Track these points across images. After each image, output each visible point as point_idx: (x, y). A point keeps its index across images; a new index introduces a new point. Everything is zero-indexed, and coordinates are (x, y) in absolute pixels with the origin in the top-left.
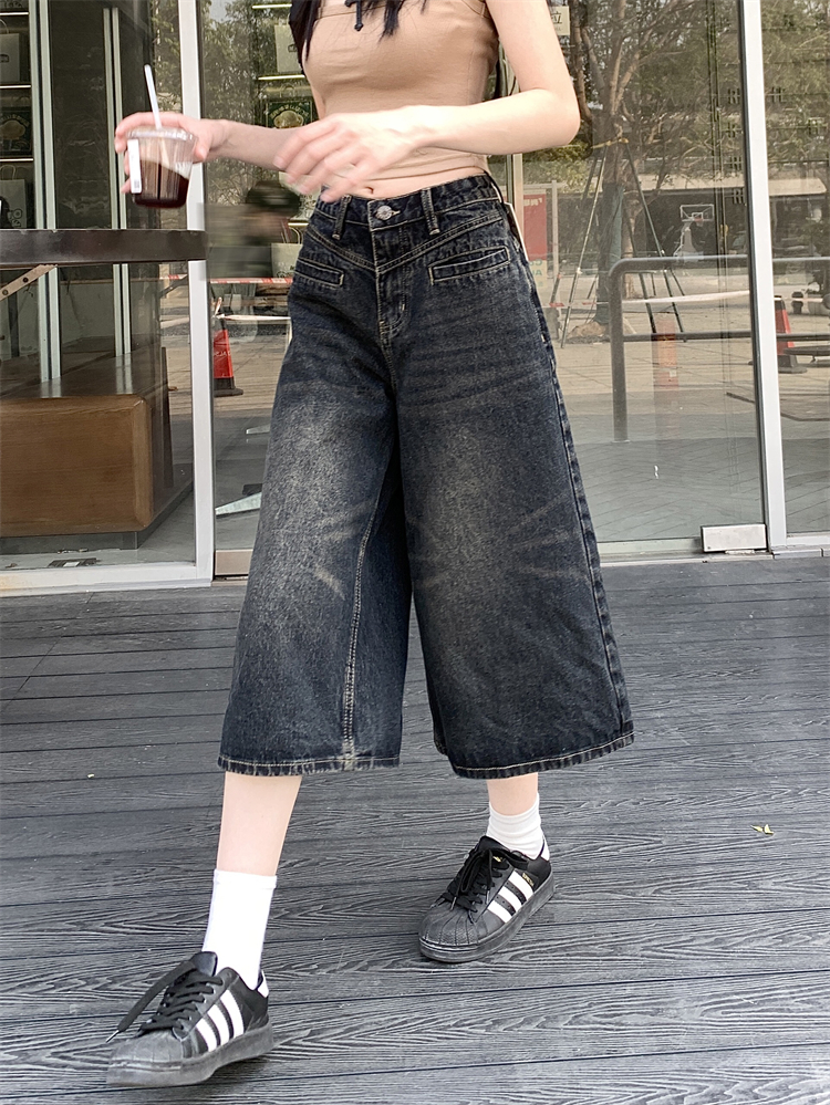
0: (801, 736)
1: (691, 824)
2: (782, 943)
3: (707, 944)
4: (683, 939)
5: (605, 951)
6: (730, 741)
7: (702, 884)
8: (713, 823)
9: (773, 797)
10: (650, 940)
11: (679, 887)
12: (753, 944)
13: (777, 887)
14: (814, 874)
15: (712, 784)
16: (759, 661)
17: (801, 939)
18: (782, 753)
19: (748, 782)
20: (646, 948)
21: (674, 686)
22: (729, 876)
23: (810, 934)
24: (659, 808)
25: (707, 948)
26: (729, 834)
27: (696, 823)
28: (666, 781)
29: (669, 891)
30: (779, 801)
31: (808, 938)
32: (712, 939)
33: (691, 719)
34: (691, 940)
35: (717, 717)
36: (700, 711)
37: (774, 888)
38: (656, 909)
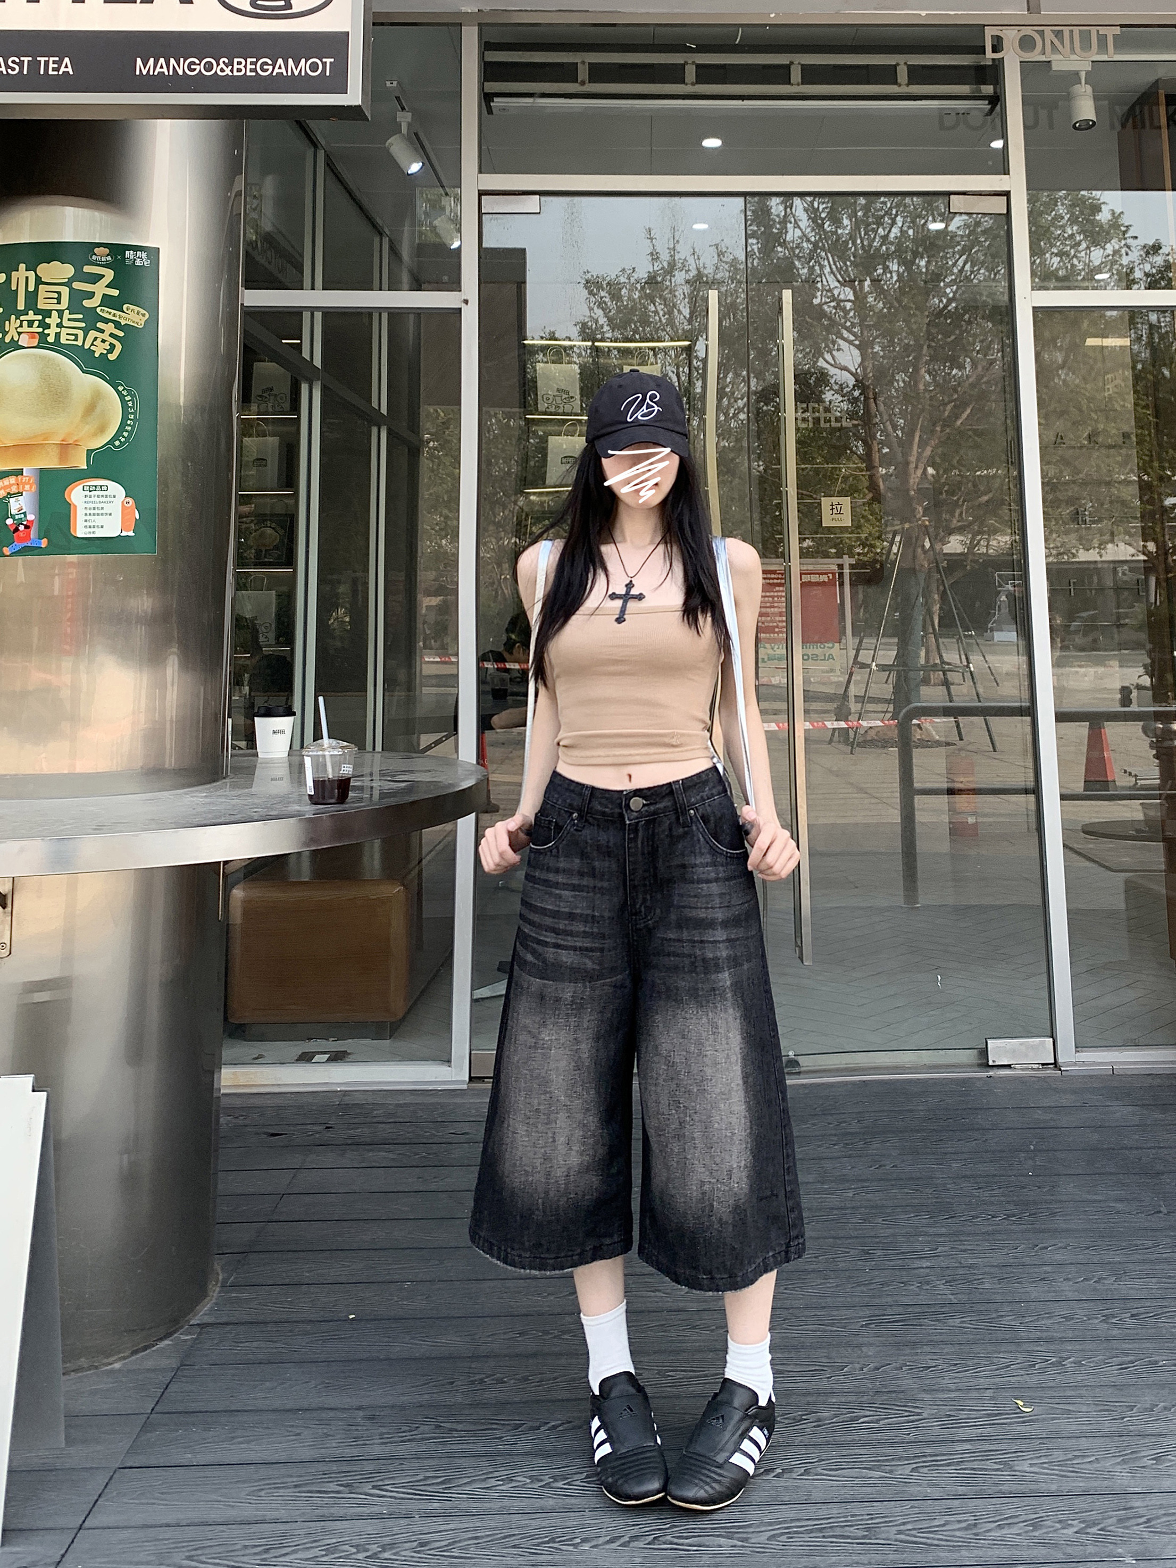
0: (1070, 1295)
1: (953, 1395)
2: (1032, 1531)
3: (959, 1530)
4: (936, 1523)
5: (861, 1533)
6: (998, 1298)
7: (959, 1463)
8: (974, 1394)
9: (1037, 1367)
10: (904, 1524)
11: (935, 1465)
12: (1004, 1531)
13: (1032, 1469)
14: (1070, 1456)
15: (977, 1349)
16: (1035, 1203)
17: (1050, 1527)
18: (1050, 1315)
19: (1012, 1347)
20: (900, 1532)
21: (943, 1230)
22: (986, 1455)
23: (1060, 1522)
24: (921, 1374)
25: (958, 1534)
26: (989, 1407)
27: (957, 1394)
28: (931, 1343)
29: (925, 1470)
30: (1043, 1371)
31: (1058, 1526)
32: (964, 1525)
33: (961, 1271)
34: (944, 1525)
35: (987, 1269)
36: (971, 1261)
37: (1028, 1469)
38: (912, 1489)
